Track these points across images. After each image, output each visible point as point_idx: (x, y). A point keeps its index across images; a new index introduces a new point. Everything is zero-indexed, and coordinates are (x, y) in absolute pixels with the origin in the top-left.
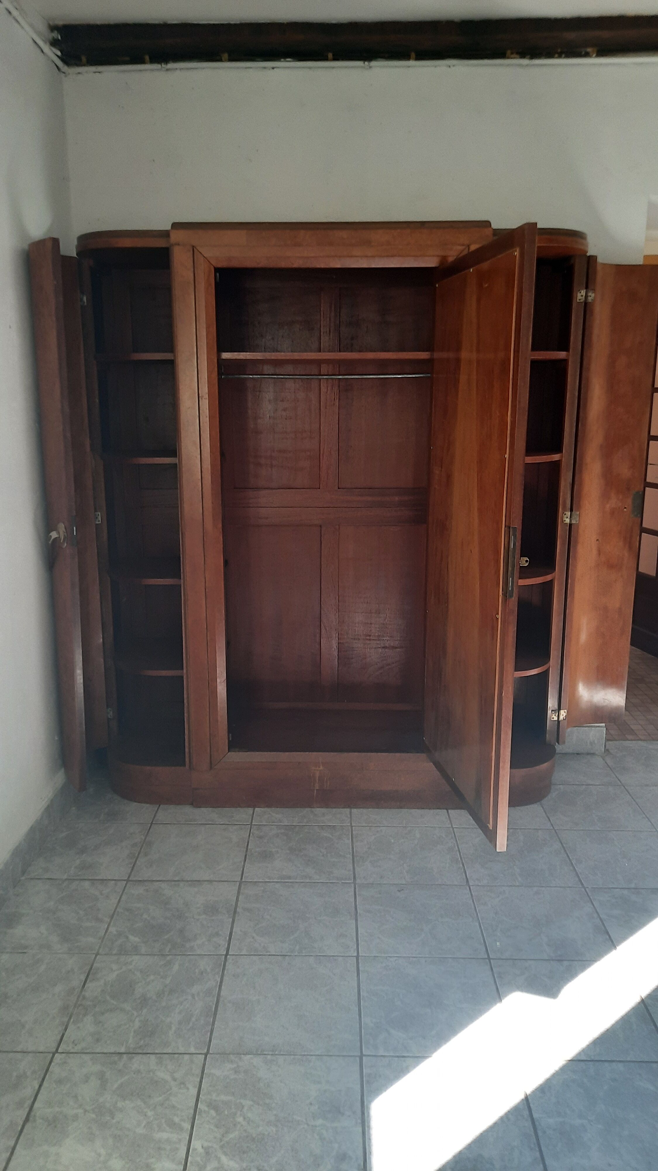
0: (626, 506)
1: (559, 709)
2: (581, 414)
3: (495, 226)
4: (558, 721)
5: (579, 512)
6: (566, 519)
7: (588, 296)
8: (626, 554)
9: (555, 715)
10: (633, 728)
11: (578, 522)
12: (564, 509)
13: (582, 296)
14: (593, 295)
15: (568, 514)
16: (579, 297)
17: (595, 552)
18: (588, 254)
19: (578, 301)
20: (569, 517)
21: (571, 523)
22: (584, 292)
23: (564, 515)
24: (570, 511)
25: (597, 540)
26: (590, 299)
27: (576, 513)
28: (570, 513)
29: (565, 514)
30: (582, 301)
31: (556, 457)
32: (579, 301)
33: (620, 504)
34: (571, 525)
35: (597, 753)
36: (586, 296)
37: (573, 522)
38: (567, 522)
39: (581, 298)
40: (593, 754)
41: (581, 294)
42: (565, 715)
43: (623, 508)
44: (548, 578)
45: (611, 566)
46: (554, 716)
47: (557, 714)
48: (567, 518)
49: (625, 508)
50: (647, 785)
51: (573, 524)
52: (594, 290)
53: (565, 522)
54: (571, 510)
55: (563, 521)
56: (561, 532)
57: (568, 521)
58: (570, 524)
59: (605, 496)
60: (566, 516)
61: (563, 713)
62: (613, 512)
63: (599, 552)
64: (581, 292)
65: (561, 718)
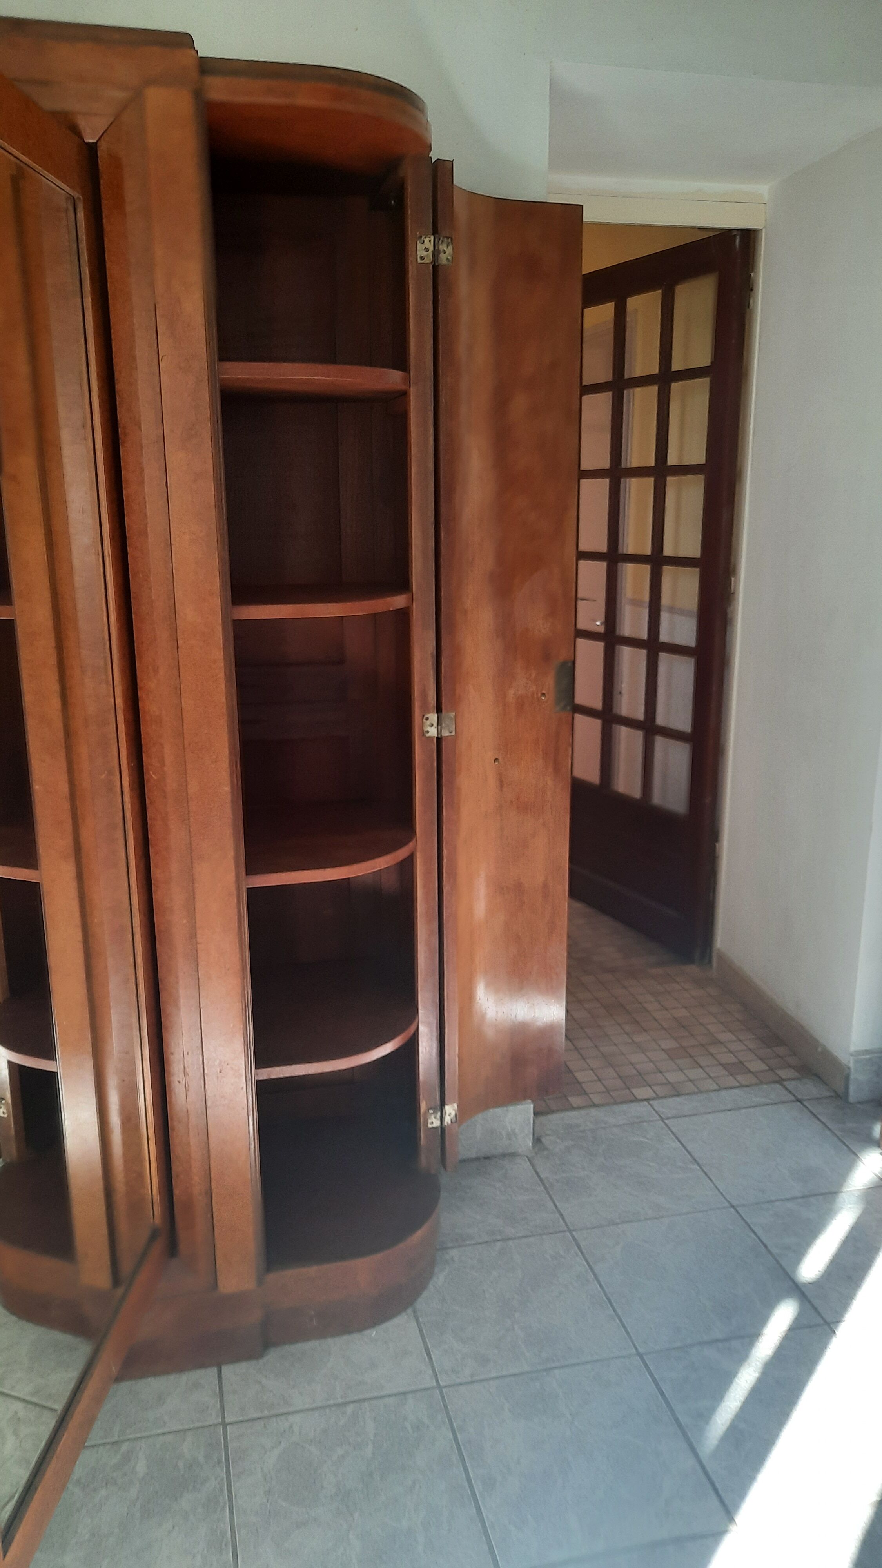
0: (544, 692)
1: (443, 1104)
2: (443, 510)
3: (205, 48)
4: (442, 1128)
5: (454, 714)
6: (429, 729)
7: (439, 252)
8: (550, 783)
9: (435, 1118)
10: (580, 1079)
11: (453, 733)
12: (425, 709)
13: (427, 250)
14: (449, 250)
15: (433, 717)
16: (421, 253)
17: (492, 782)
18: (434, 155)
19: (419, 261)
20: (435, 725)
21: (439, 736)
22: (430, 241)
23: (424, 720)
24: (437, 712)
25: (496, 759)
26: (443, 258)
27: (449, 715)
28: (436, 715)
29: (427, 719)
30: (426, 261)
31: (398, 601)
32: (422, 262)
33: (534, 688)
34: (439, 740)
35: (520, 1151)
36: (436, 252)
37: (445, 733)
38: (432, 735)
39: (424, 254)
40: (514, 1155)
41: (424, 246)
42: (453, 1113)
43: (540, 695)
44: (402, 854)
45: (523, 807)
46: (434, 1120)
47: (439, 1114)
48: (432, 725)
49: (544, 694)
50: (612, 1223)
51: (445, 737)
52: (451, 239)
53: (428, 735)
54: (439, 710)
55: (423, 733)
56: (421, 756)
57: (433, 732)
58: (437, 738)
59: (504, 676)
60: (428, 722)
61: (451, 1110)
62: (521, 704)
63: (501, 783)
64: (423, 243)
65: (447, 1120)
